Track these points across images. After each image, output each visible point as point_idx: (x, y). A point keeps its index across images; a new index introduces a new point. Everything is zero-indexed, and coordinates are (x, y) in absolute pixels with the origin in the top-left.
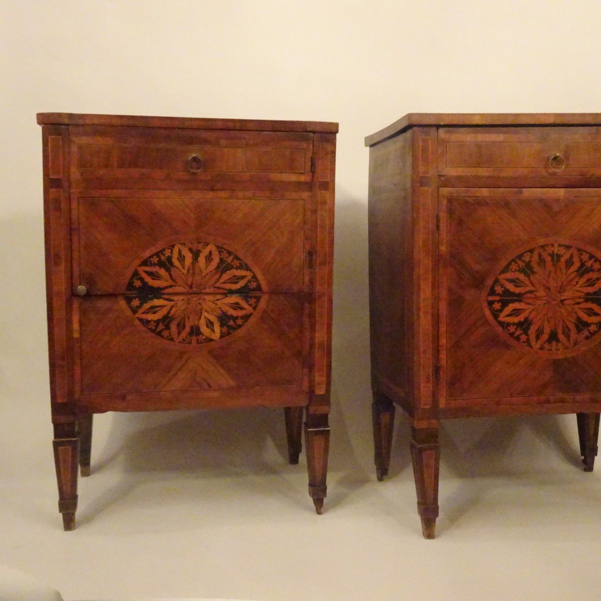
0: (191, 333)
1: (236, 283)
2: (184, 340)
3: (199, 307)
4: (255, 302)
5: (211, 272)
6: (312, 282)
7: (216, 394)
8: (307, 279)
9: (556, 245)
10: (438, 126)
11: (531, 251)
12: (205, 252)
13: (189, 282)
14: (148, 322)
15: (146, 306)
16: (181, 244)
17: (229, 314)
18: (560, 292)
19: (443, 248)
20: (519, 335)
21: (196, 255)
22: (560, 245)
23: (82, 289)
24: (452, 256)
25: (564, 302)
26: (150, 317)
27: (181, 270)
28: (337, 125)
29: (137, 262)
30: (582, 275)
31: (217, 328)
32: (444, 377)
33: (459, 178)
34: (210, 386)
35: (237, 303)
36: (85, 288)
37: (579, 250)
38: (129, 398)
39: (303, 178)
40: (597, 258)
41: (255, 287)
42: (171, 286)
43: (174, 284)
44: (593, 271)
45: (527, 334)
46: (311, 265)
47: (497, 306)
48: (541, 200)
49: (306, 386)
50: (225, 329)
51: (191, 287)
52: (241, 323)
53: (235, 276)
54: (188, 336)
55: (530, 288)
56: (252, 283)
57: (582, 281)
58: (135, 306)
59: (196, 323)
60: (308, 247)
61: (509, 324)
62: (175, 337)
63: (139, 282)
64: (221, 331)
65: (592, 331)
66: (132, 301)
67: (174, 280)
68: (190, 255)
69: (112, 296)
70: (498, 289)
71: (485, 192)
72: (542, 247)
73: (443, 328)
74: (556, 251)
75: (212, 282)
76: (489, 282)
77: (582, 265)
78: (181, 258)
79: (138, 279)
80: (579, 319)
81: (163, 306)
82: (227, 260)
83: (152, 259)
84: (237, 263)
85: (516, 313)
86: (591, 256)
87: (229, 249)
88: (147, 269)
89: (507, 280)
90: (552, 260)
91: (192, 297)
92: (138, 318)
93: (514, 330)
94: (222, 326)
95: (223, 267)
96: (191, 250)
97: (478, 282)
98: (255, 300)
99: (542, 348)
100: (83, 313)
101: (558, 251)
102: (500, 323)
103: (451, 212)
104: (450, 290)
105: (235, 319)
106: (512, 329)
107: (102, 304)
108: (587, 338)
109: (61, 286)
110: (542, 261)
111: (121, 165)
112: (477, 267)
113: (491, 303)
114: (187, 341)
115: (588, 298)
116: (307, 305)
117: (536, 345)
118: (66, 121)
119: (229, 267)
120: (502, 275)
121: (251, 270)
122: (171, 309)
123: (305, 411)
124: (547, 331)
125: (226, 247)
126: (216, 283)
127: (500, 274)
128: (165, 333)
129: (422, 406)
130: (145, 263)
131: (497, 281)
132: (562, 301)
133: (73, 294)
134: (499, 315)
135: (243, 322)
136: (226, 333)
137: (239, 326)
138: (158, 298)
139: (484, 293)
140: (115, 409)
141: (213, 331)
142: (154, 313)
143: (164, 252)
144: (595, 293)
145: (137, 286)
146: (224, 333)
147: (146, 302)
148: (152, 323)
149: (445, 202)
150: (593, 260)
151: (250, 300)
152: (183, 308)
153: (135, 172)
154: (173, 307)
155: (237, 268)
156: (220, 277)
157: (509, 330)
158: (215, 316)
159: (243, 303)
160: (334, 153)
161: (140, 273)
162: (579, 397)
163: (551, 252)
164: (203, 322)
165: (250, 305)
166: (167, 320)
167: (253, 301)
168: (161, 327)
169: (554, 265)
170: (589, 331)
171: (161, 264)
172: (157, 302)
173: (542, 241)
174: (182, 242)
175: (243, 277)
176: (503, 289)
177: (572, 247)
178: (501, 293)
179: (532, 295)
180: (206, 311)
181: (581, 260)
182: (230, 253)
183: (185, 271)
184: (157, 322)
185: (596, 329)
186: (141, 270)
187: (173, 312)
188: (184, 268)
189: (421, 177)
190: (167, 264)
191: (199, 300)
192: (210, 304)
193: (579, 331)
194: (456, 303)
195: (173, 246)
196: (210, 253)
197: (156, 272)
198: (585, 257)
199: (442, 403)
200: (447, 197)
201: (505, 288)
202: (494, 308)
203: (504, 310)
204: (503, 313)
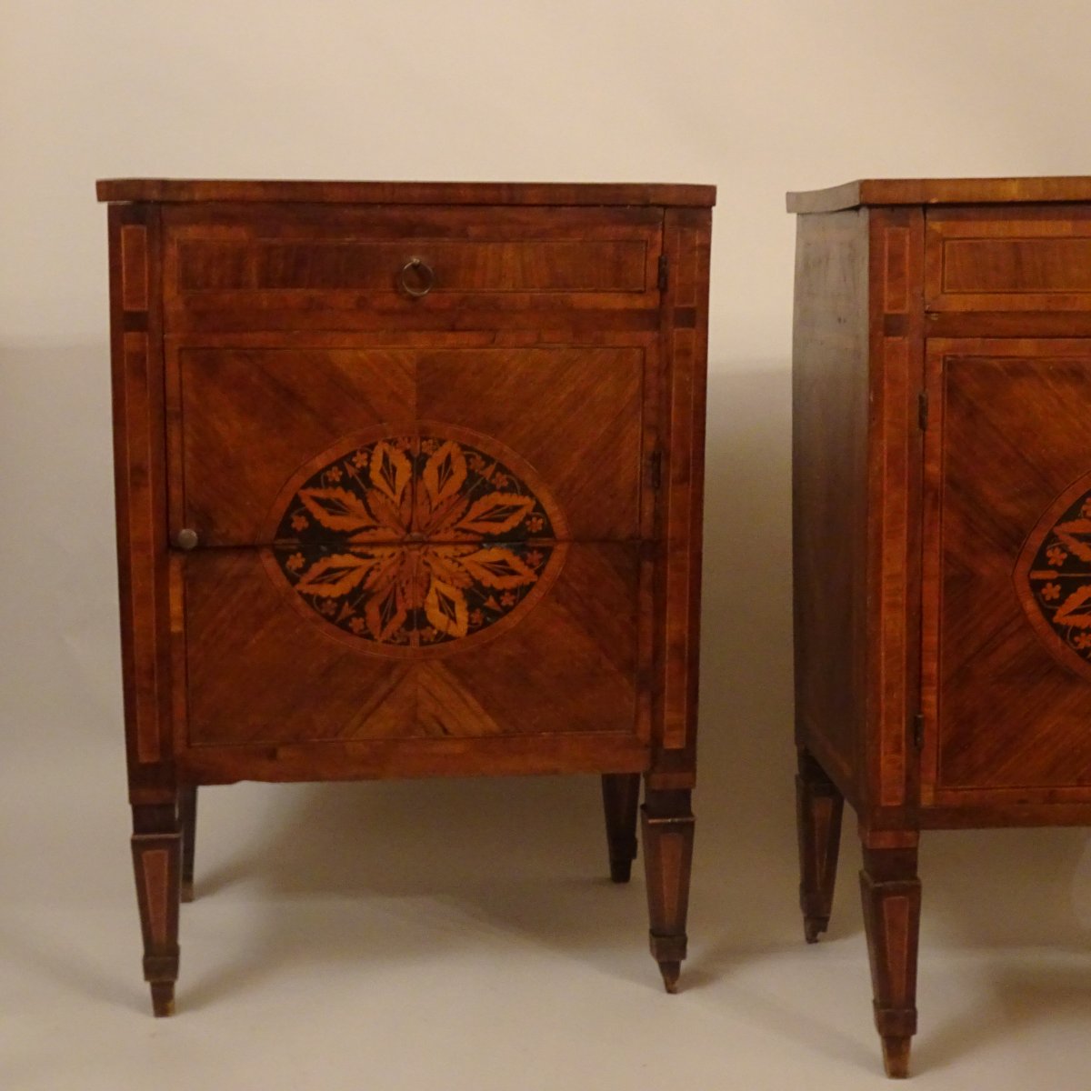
0: (408, 624)
1: (502, 520)
2: (393, 637)
3: (425, 569)
4: (541, 560)
5: (449, 498)
6: (659, 518)
7: (458, 748)
8: (648, 509)
10: (926, 207)
12: (439, 457)
13: (405, 521)
14: (321, 600)
15: (318, 568)
16: (390, 442)
17: (486, 584)
19: (933, 468)
21: (419, 464)
23: (189, 535)
24: (953, 484)
26: (326, 591)
27: (387, 495)
28: (711, 190)
29: (300, 479)
31: (461, 613)
32: (931, 742)
33: (969, 316)
34: (445, 731)
35: (503, 562)
36: (194, 534)
38: (282, 753)
39: (639, 303)
41: (540, 528)
42: (367, 528)
43: (374, 523)
46: (658, 482)
47: (1052, 592)
49: (644, 733)
50: (477, 616)
51: (408, 530)
52: (511, 604)
53: (498, 507)
54: (403, 630)
56: (534, 519)
58: (294, 567)
59: (420, 605)
60: (650, 443)
61: (1076, 631)
62: (376, 632)
63: (303, 518)
64: (470, 620)
66: (288, 559)
67: (373, 517)
68: (408, 464)
69: (248, 549)
70: (1056, 556)
71: (1026, 347)
73: (931, 639)
75: (452, 519)
76: (1035, 541)
78: (389, 471)
79: (300, 514)
81: (352, 569)
82: (481, 473)
83: (328, 473)
84: (502, 480)
87: (487, 452)
88: (321, 494)
89: (1074, 535)
91: (410, 550)
92: (300, 593)
93: (1088, 643)
94: (471, 609)
95: (474, 488)
96: (408, 454)
97: (1011, 541)
98: (540, 556)
100: (190, 582)
102: (1058, 628)
103: (951, 390)
104: (947, 556)
105: (498, 594)
106: (1084, 641)
107: (230, 565)
109: (147, 528)
111: (266, 283)
112: (1008, 509)
113: (1037, 586)
114: (398, 641)
116: (648, 566)
118: (155, 195)
119: (487, 488)
120: (1064, 524)
121: (532, 496)
122: (367, 574)
123: (642, 781)
125: (479, 447)
126: (459, 520)
127: (1058, 524)
128: (357, 624)
129: (883, 804)
130: (315, 482)
131: (1052, 538)
133: (170, 545)
134: (1057, 610)
135: (514, 601)
136: (480, 622)
137: (507, 610)
138: (342, 553)
139: (1023, 566)
140: (255, 777)
141: (453, 619)
142: (334, 582)
143: (354, 460)
145: (299, 529)
146: (476, 624)
147: (317, 560)
148: (329, 602)
149: (939, 368)
151: (529, 555)
152: (393, 571)
153: (295, 296)
154: (371, 569)
155: (503, 490)
156: (468, 509)
157: (1076, 644)
158: (457, 588)
159: (515, 562)
160: (706, 248)
161: (303, 501)
164: (432, 599)
165: (531, 566)
166: (358, 597)
167: (535, 557)
168: (347, 610)
171: (347, 483)
172: (338, 561)
174: (390, 437)
175: (516, 508)
176: (1065, 556)
178: (1060, 563)
180: (439, 578)
182: (488, 460)
183: (397, 499)
184: (340, 601)
186: (307, 497)
187: (370, 580)
188: (394, 491)
189: (887, 316)
190: (359, 484)
191: (426, 554)
192: (448, 563)
194: (960, 584)
195: (372, 447)
196: (448, 460)
197: (339, 500)
199: (927, 798)
200: (945, 357)
201: (1070, 554)
202: (1044, 596)
203: (1067, 600)
204: (1064, 606)
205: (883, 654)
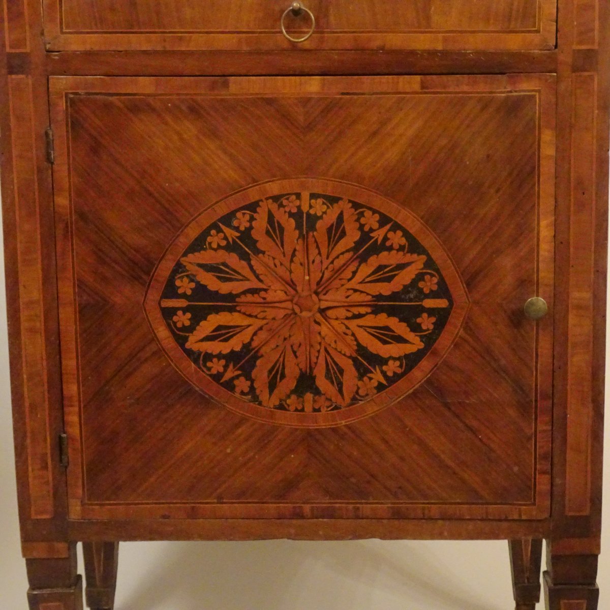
9: (305, 195)
11: (253, 207)
18: (317, 293)
19: (62, 201)
20: (233, 379)
22: (313, 196)
24: (82, 216)
25: (330, 313)
30: (363, 259)
32: (77, 459)
33: (89, 55)
37: (356, 205)
40: (396, 222)
44: (390, 249)
45: (248, 377)
47: (183, 319)
48: (270, 102)
55: (254, 284)
57: (365, 270)
61: (208, 357)
65: (390, 374)
70: (184, 285)
71: (145, 85)
72: (276, 199)
73: (70, 363)
74: (305, 208)
76: (165, 268)
77: (365, 236)
80: (362, 350)
85: (222, 333)
86: (384, 220)
89: (200, 266)
90: (299, 227)
93: (221, 369)
99: (281, 407)
101: (311, 207)
102: (189, 353)
103: (75, 125)
104: (80, 284)
106: (217, 366)
108: (380, 387)
110: (275, 229)
112: (135, 239)
113: (168, 314)
115: (378, 305)
117: (270, 401)
120: (190, 255)
124: (292, 371)
127: (185, 254)
129: (34, 517)
131: (179, 268)
132: (322, 311)
134: (189, 336)
139: (154, 295)
144: (394, 296)
149: (62, 104)
150: (388, 226)
157: (209, 369)
162: (366, 509)
163: (295, 210)
169: (302, 236)
170: (384, 373)
173: (274, 188)
176: (193, 285)
177: (340, 199)
178: (189, 292)
179: (256, 298)
181: (361, 227)
185: (399, 371)
189: (10, 55)
193: (362, 372)
194: (94, 311)
198: (371, 220)
199: (75, 512)
200: (66, 94)
201: (198, 283)
202: (175, 323)
203: (198, 328)
204: (195, 332)
205: (25, 376)
